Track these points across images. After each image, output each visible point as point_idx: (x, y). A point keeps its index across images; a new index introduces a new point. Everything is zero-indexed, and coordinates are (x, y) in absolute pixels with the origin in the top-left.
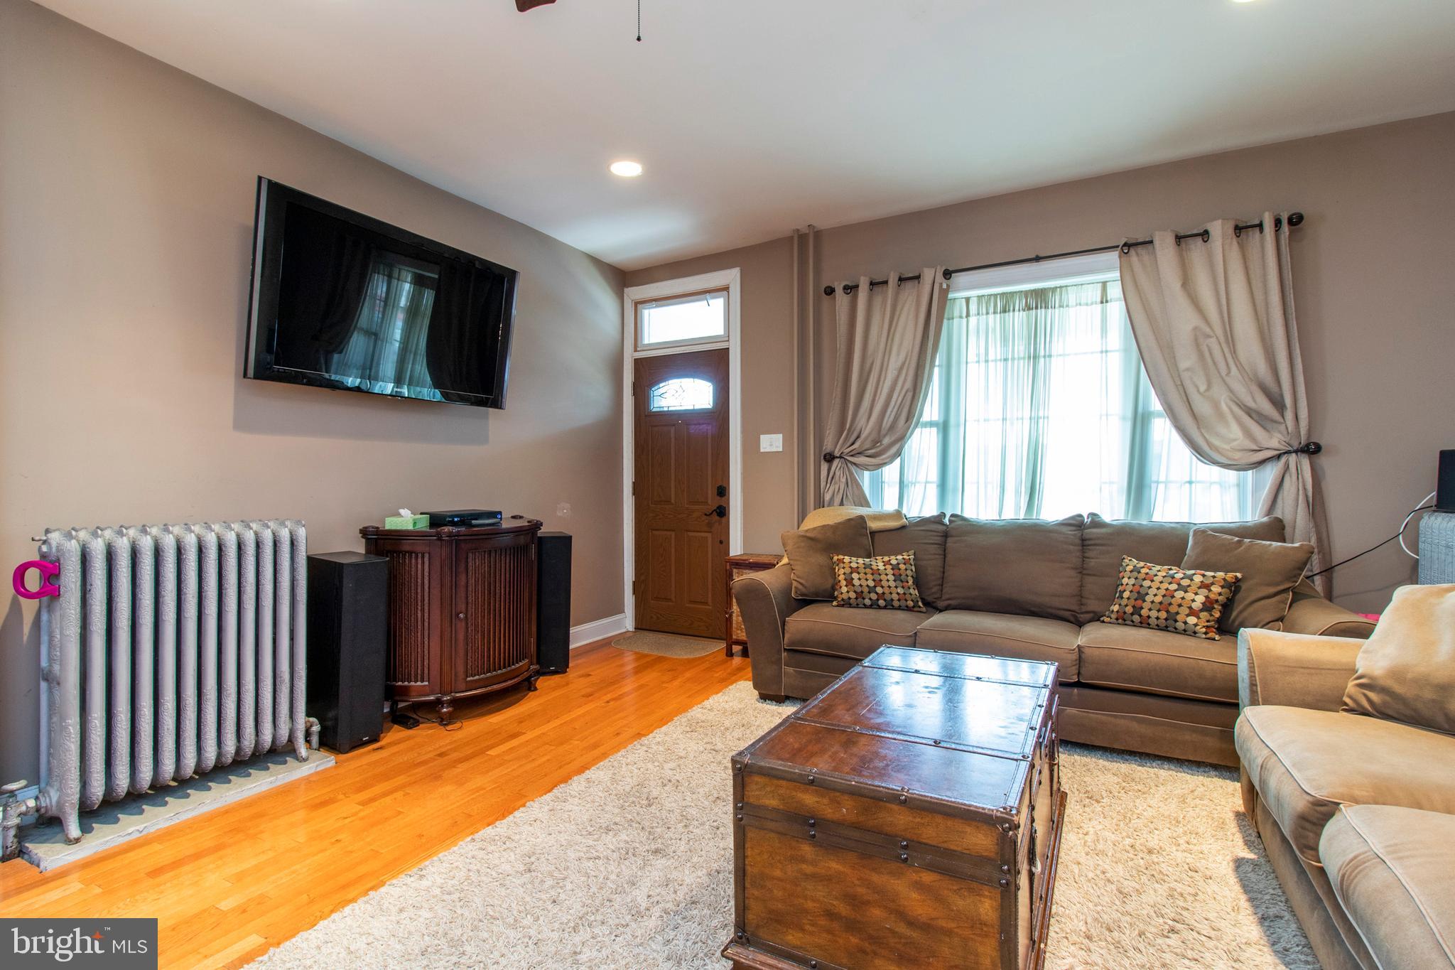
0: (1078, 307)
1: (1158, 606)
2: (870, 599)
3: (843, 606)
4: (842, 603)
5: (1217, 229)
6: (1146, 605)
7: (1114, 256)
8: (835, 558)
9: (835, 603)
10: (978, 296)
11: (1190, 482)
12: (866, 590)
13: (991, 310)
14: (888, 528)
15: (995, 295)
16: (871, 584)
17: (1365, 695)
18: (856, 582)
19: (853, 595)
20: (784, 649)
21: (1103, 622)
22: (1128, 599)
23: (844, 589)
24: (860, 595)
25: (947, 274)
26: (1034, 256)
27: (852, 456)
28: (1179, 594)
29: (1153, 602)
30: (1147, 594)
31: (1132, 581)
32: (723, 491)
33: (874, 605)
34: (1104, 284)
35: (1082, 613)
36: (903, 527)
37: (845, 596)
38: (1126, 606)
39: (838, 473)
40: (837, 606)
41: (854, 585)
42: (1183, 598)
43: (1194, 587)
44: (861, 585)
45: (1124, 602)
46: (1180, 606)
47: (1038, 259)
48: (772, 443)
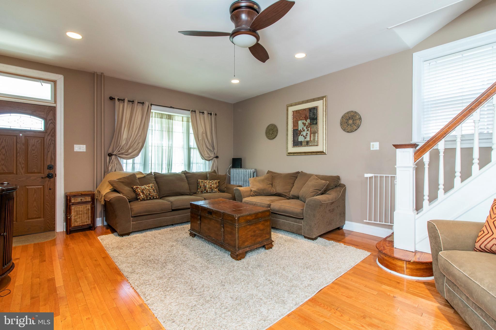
0: (178, 121)
1: (209, 188)
2: (149, 197)
3: (142, 201)
4: (142, 200)
5: (206, 112)
6: (207, 188)
7: (189, 112)
8: (135, 187)
9: (139, 200)
10: (155, 112)
11: (197, 163)
12: (148, 195)
13: (158, 117)
14: (141, 177)
15: (159, 113)
16: (149, 193)
17: (254, 194)
18: (145, 193)
19: (145, 197)
20: (131, 217)
21: (197, 194)
22: (203, 188)
23: (142, 196)
24: (147, 196)
25: (151, 105)
26: (170, 106)
27: (119, 155)
28: (213, 185)
29: (208, 188)
30: (206, 186)
31: (202, 184)
32: (52, 167)
33: (150, 199)
34: (183, 117)
35: (191, 193)
36: (144, 177)
37: (143, 198)
38: (203, 189)
39: (114, 160)
40: (140, 201)
41: (145, 194)
42: (213, 186)
43: (214, 184)
44: (147, 194)
45: (202, 188)
46: (213, 187)
47: (171, 107)
48: (80, 148)
